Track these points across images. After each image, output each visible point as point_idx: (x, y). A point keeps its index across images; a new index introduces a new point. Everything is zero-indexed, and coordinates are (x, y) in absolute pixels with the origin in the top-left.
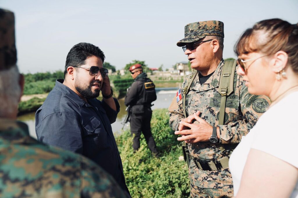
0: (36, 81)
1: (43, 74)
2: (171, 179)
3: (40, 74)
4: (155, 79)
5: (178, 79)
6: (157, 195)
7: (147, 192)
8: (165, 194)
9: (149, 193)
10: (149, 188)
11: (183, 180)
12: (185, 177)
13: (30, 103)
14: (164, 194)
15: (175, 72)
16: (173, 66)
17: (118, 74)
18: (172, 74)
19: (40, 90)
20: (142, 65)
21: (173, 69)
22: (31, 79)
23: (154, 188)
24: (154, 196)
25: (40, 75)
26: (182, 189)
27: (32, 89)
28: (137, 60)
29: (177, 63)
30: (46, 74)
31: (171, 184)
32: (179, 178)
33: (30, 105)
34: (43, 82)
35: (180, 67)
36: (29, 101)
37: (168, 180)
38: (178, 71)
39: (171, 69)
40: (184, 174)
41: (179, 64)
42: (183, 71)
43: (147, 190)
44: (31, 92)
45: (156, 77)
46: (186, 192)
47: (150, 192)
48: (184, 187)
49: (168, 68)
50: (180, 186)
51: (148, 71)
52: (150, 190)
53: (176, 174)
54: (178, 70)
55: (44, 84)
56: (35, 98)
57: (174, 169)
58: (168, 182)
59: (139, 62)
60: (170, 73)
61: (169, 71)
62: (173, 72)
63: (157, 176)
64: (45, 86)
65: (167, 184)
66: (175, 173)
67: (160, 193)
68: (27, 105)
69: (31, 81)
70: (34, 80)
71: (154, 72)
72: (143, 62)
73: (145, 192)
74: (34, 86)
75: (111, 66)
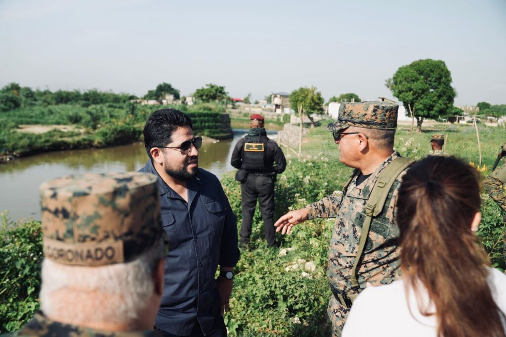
0: (57, 104)
1: (68, 94)
2: (273, 289)
3: (64, 92)
4: (238, 115)
5: (273, 119)
6: (251, 310)
7: (236, 304)
8: (262, 309)
9: (239, 306)
10: (240, 297)
11: (291, 290)
12: (293, 287)
13: (47, 138)
14: (260, 307)
15: (269, 106)
16: (265, 97)
17: (183, 102)
18: (263, 109)
19: (63, 119)
20: (221, 92)
21: (266, 102)
22: (49, 100)
23: (246, 298)
24: (247, 310)
25: (64, 95)
26: (289, 304)
27: (52, 116)
28: (213, 84)
29: (273, 94)
30: (73, 93)
31: (273, 295)
32: (284, 288)
33: (47, 141)
34: (68, 106)
35: (277, 101)
36: (46, 134)
37: (269, 289)
38: (272, 106)
39: (263, 102)
40: (292, 282)
41: (275, 96)
42: (281, 107)
43: (236, 301)
44: (50, 121)
45: (240, 113)
46: (294, 309)
47: (240, 304)
48: (291, 301)
49: (259, 100)
50: (285, 299)
51: (228, 102)
52: (241, 301)
53: (281, 281)
54: (274, 104)
55: (70, 109)
56: (55, 130)
57: (278, 274)
58: (269, 292)
59: (215, 88)
60: (260, 107)
61: (260, 105)
62: (265, 106)
63: (251, 279)
64: (71, 113)
65: (268, 295)
66: (279, 280)
67: (256, 306)
68: (43, 140)
69: (49, 104)
70: (54, 102)
71: (237, 104)
72: (222, 88)
73: (233, 303)
74: (54, 111)
75: (173, 89)
